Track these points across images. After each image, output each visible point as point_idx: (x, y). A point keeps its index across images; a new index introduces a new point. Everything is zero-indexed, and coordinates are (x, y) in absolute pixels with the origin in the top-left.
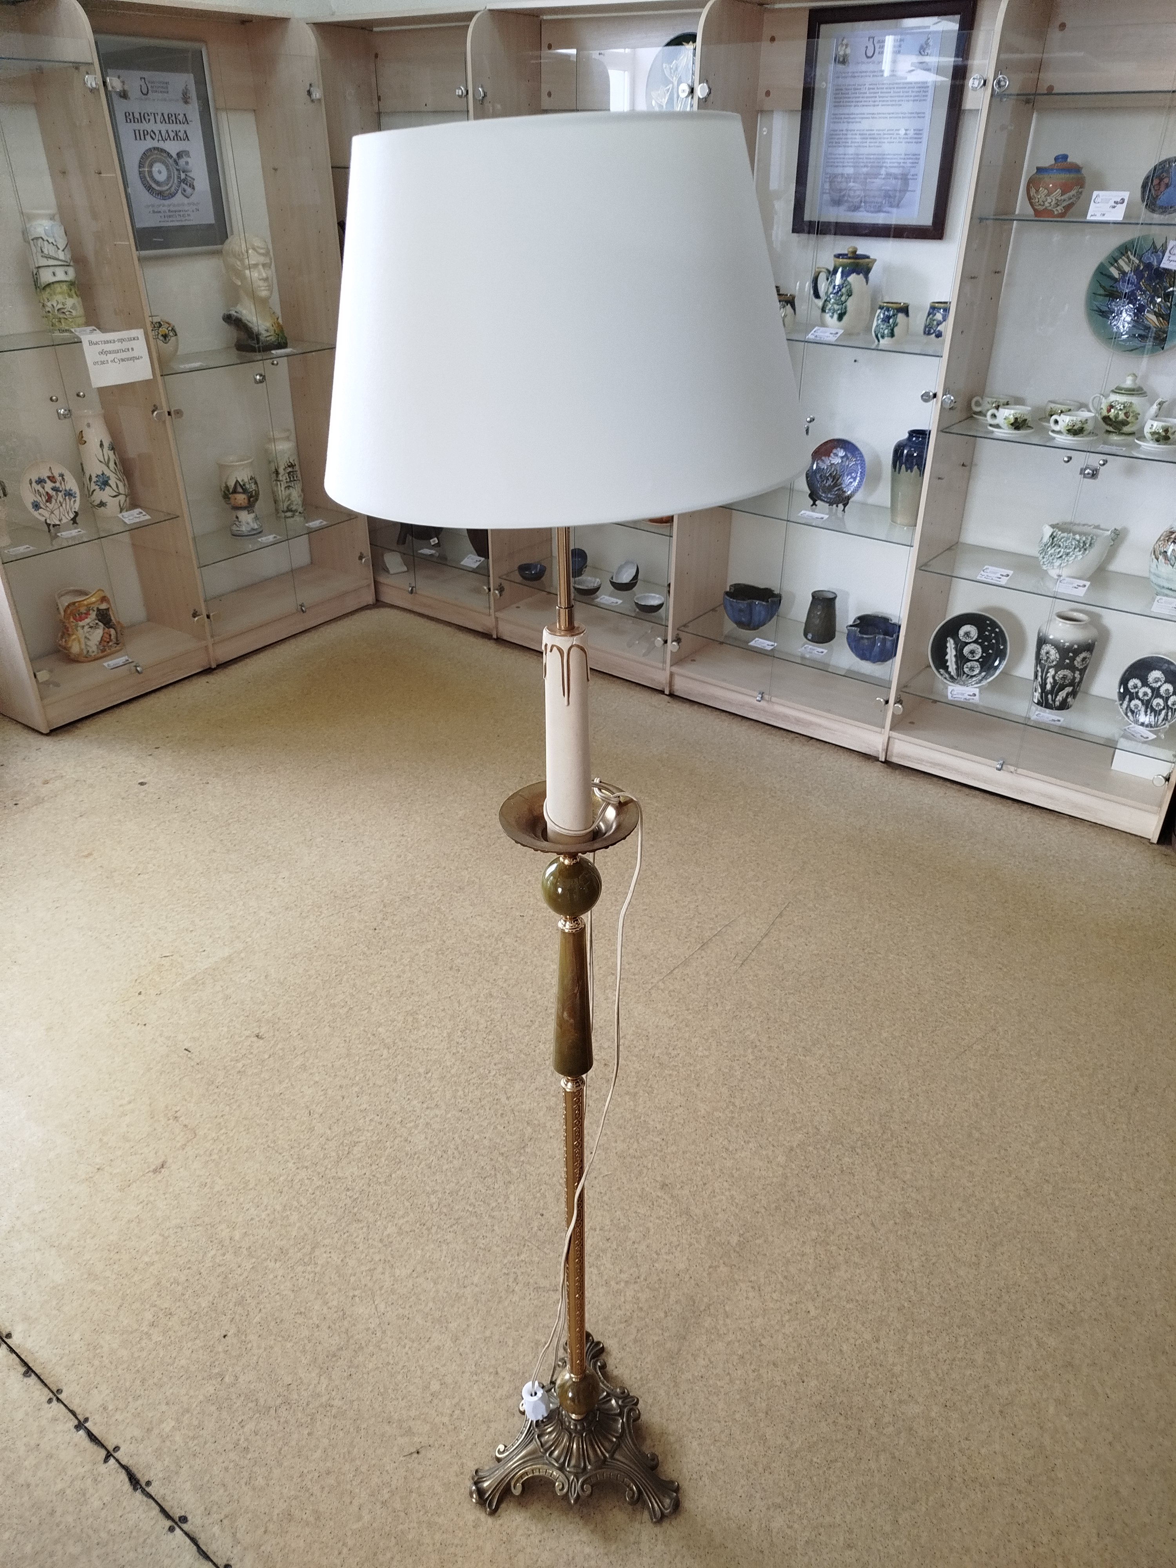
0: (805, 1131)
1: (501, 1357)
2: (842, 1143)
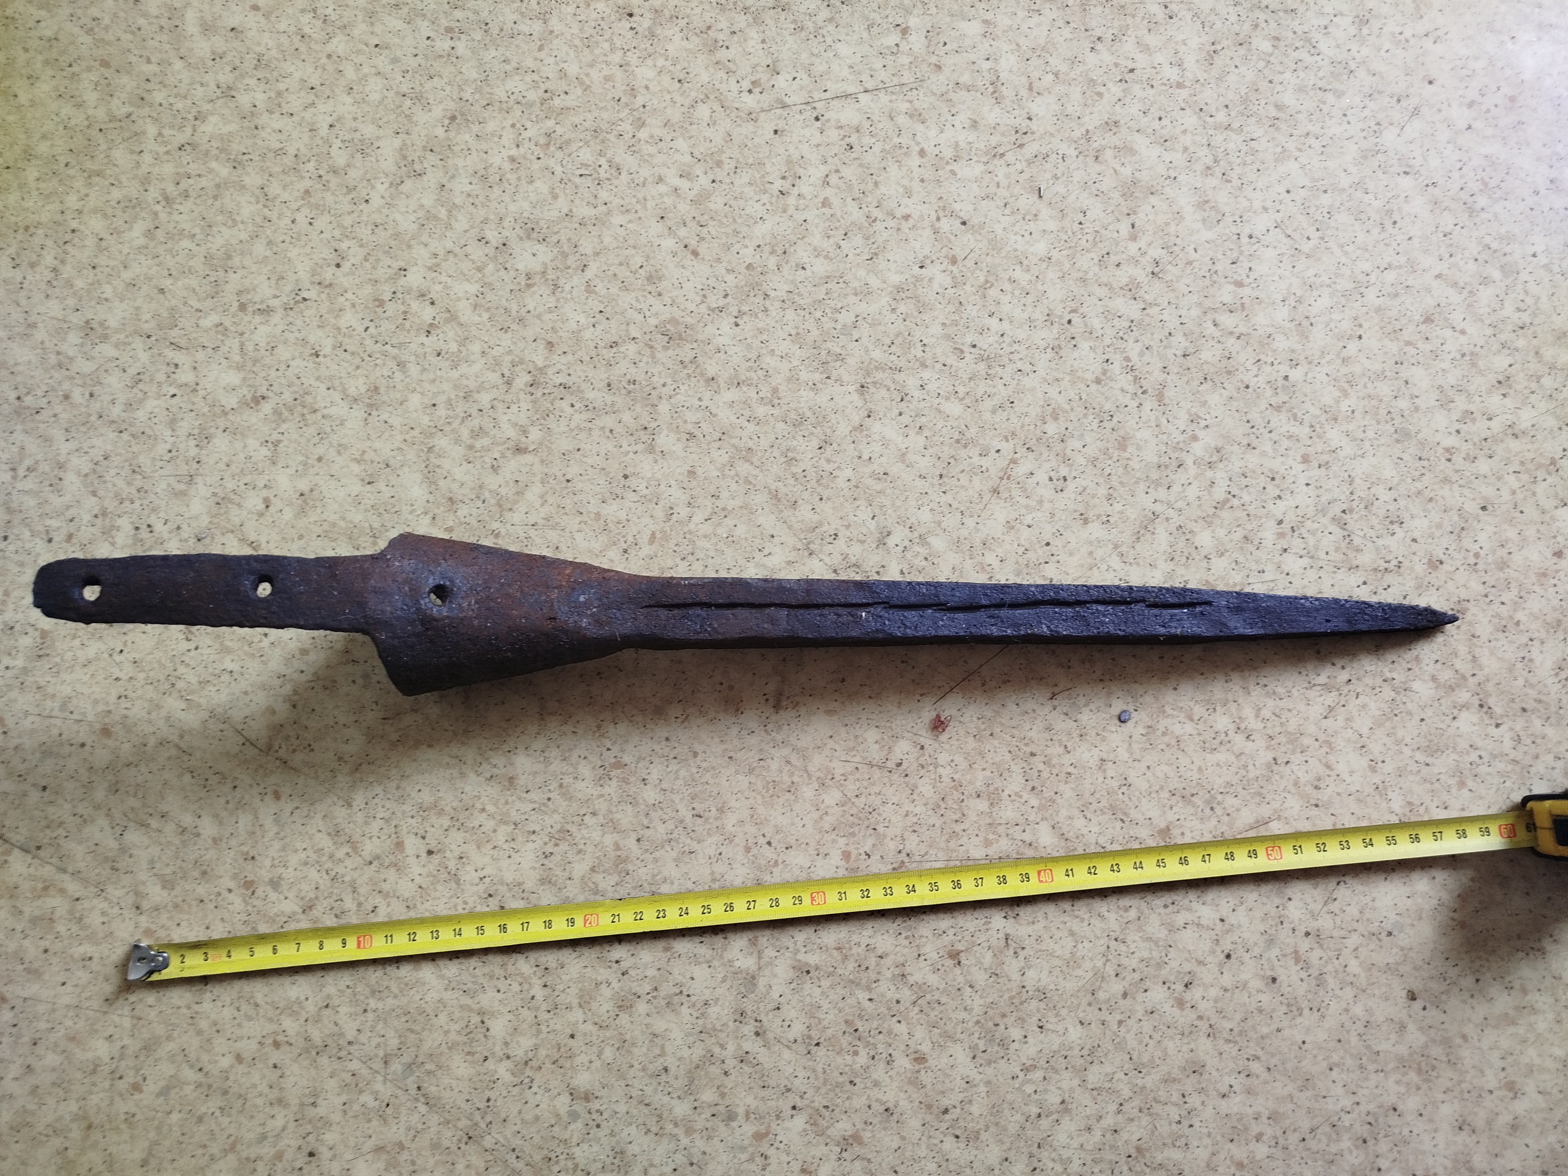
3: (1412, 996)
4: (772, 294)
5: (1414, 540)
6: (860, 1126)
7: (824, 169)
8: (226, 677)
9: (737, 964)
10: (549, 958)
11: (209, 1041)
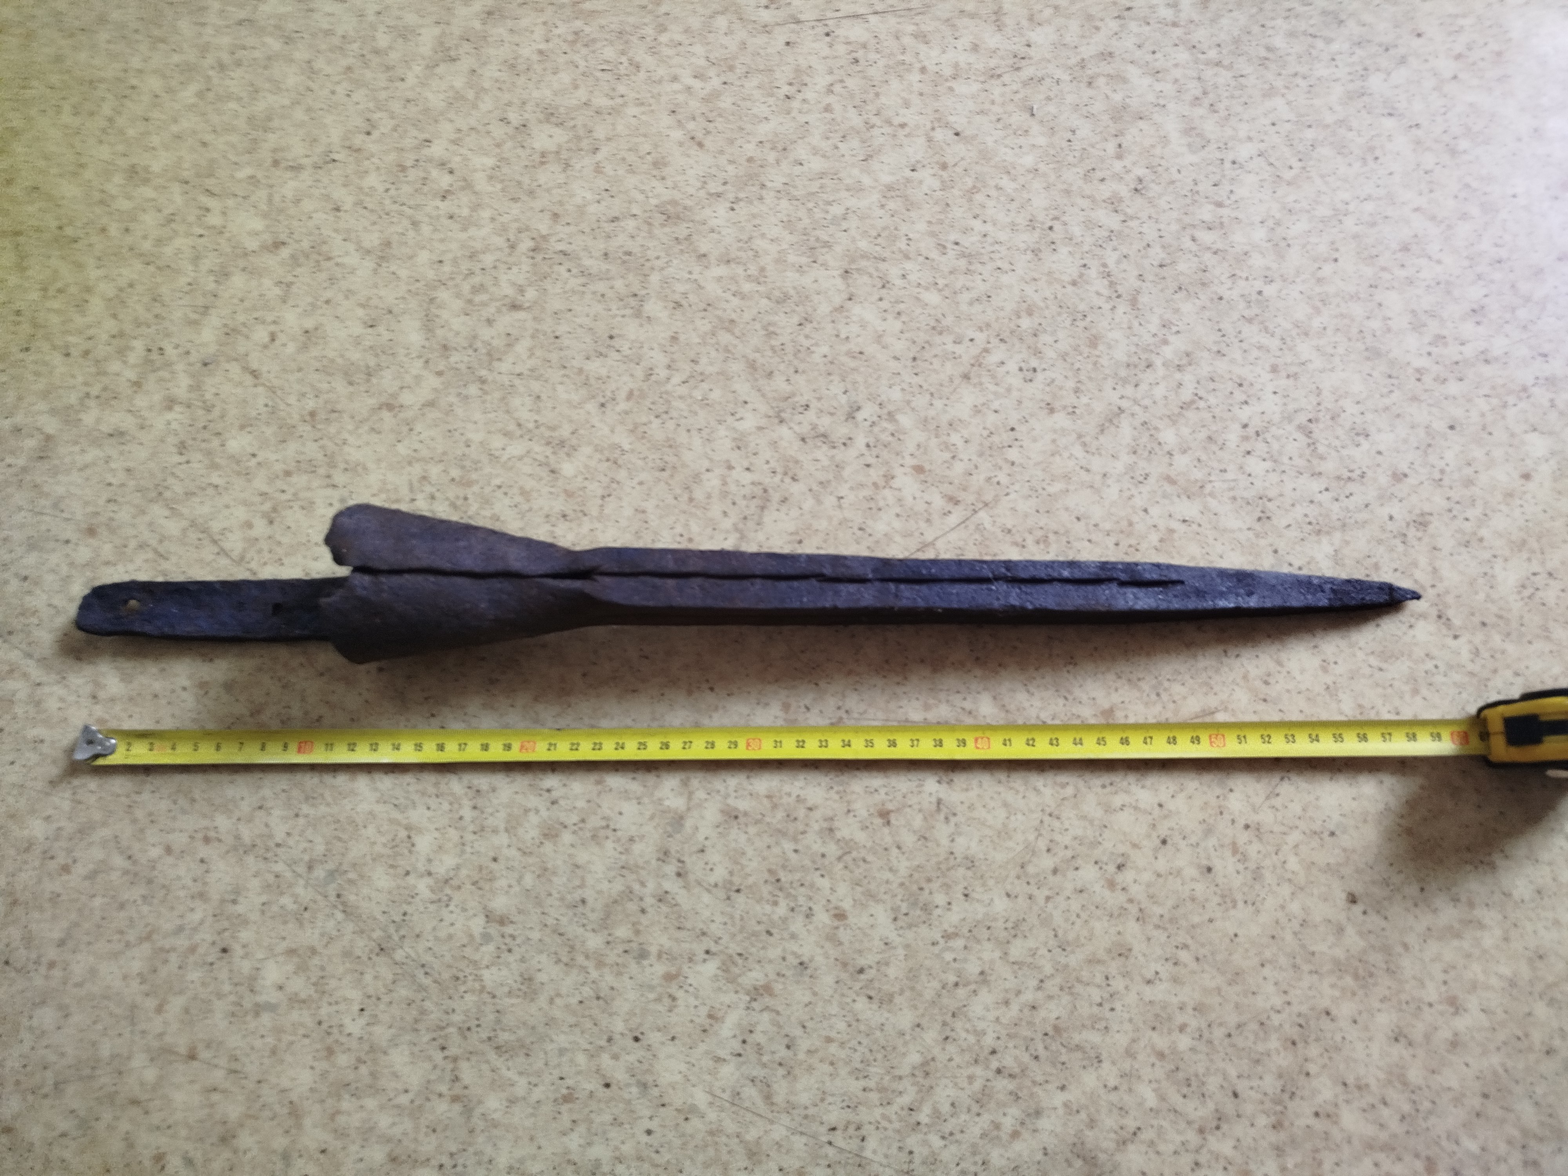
3: (1353, 899)
4: (769, 184)
5: (1379, 453)
6: (772, 976)
7: (829, 79)
8: (211, 491)
9: (667, 803)
10: (482, 781)
11: (142, 831)
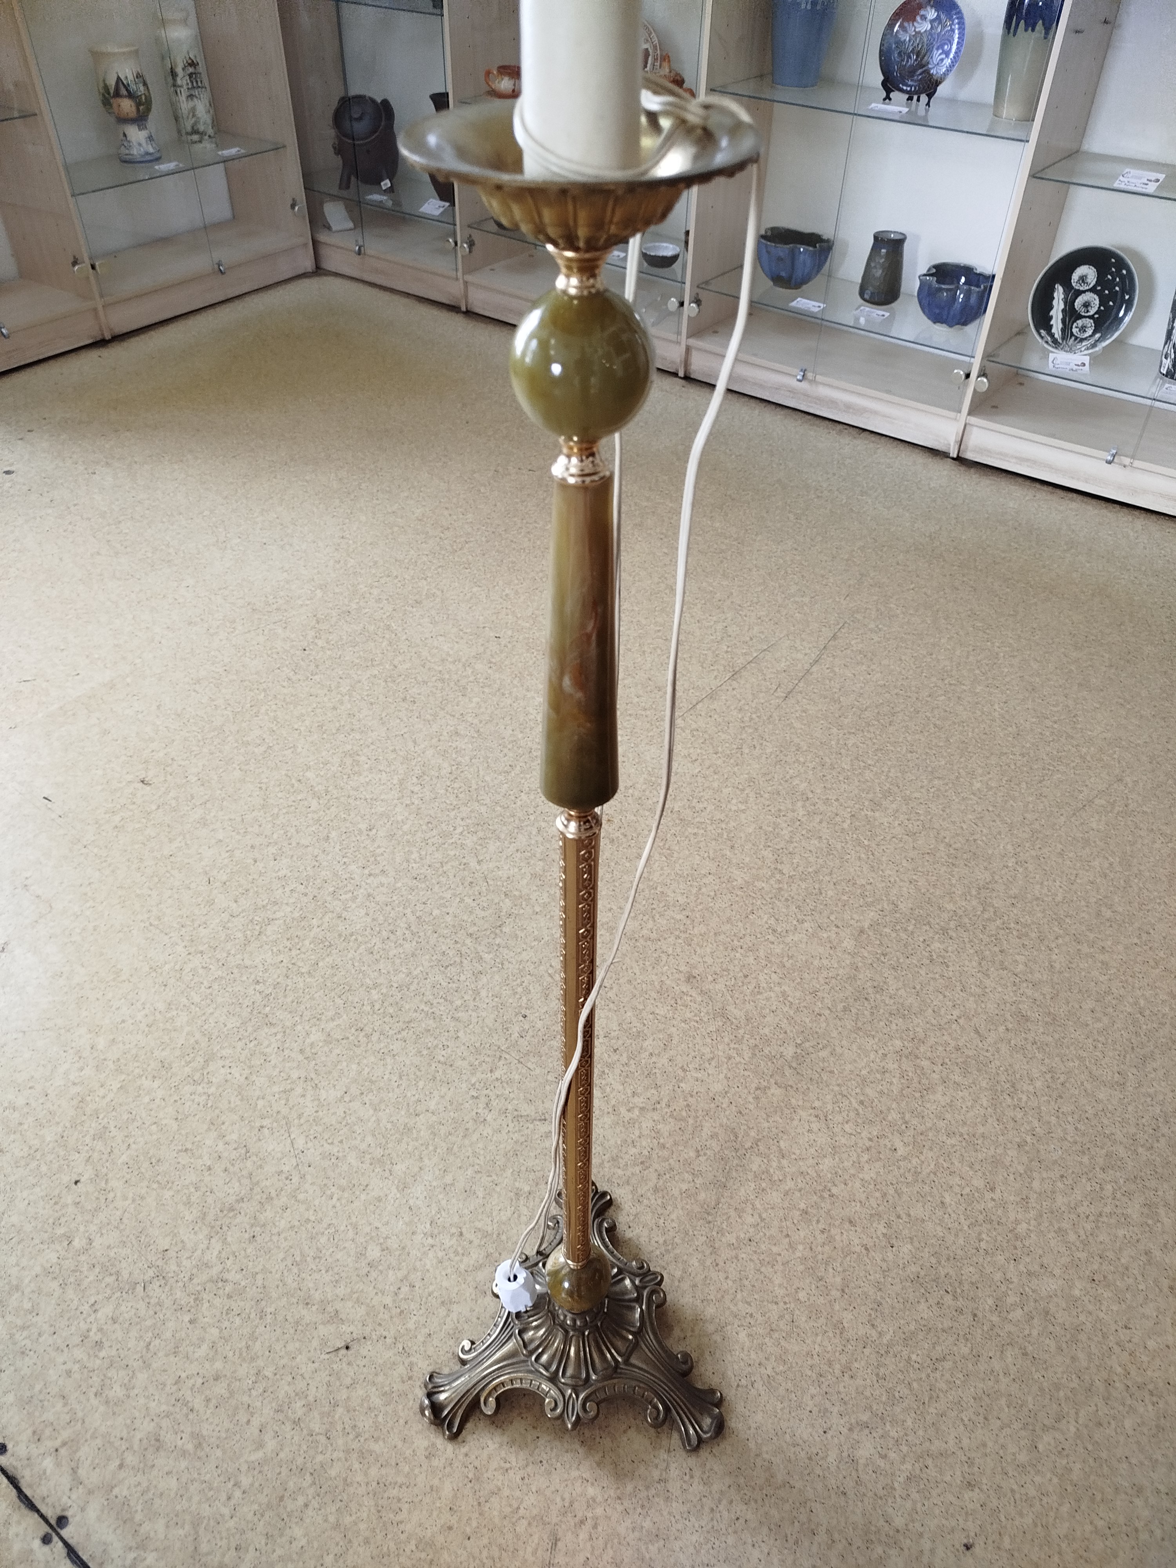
0: (880, 907)
1: (466, 1211)
2: (929, 923)
